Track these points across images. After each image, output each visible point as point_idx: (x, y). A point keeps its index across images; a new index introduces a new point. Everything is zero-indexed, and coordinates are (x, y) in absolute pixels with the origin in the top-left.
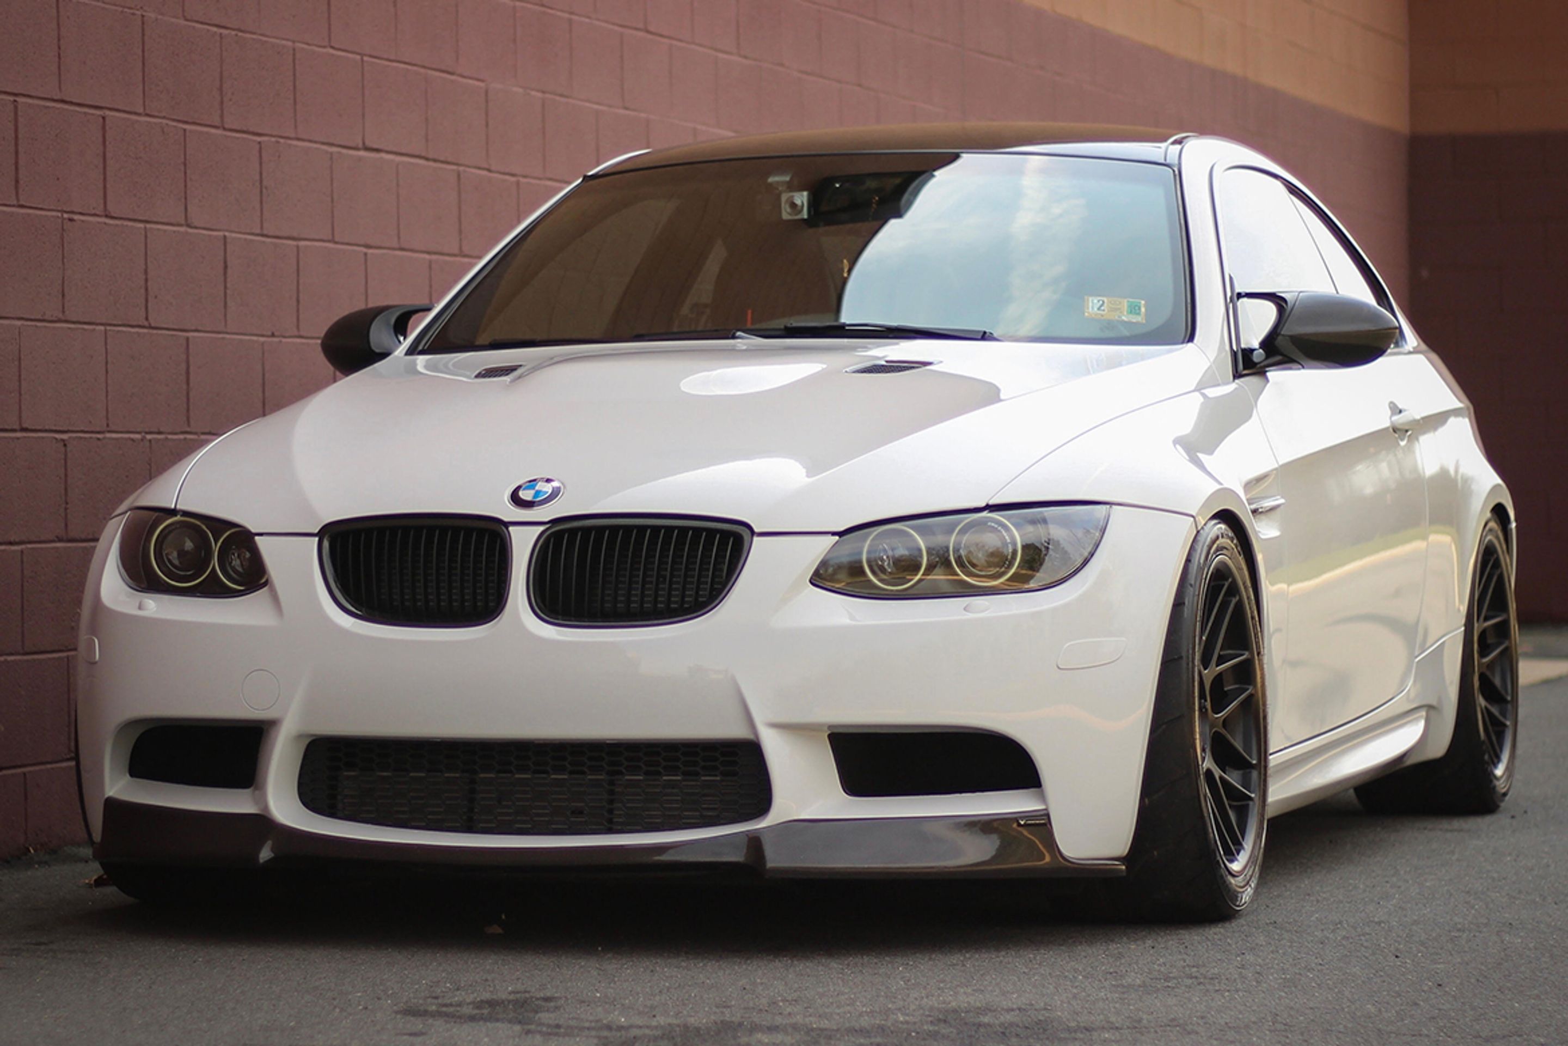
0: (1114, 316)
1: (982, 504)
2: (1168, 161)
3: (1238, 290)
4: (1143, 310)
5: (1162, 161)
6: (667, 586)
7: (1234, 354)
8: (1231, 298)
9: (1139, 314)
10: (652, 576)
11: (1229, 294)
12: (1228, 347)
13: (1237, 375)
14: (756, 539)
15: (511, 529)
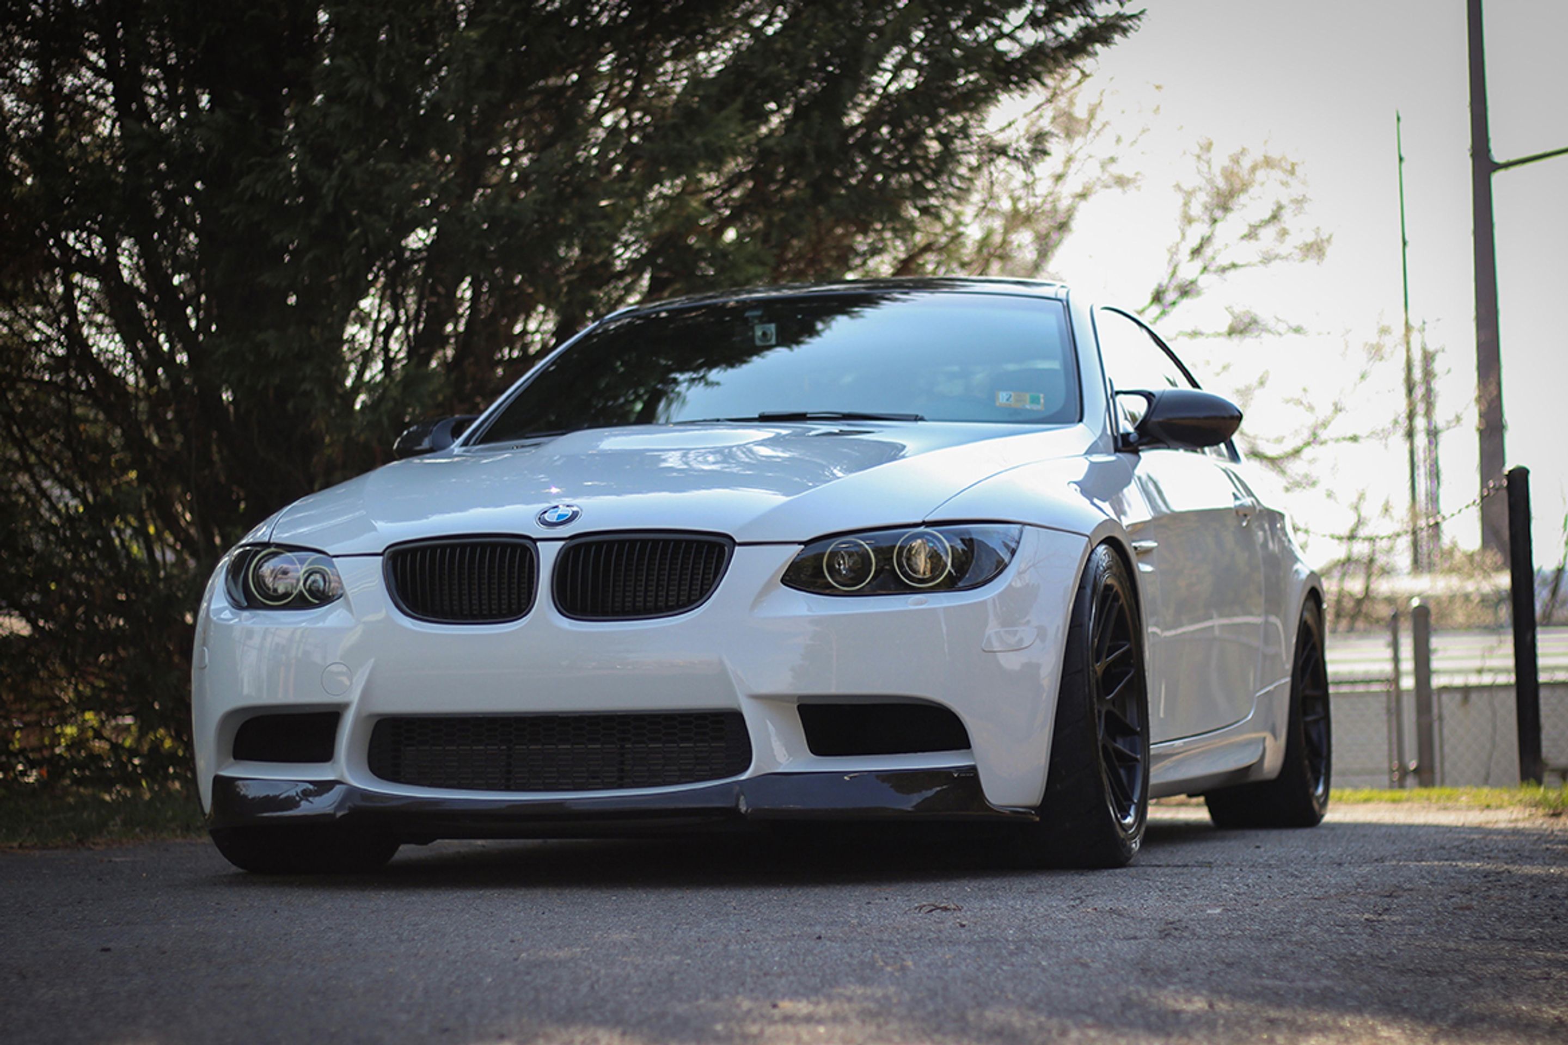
0: (1019, 405)
1: (919, 520)
2: (1059, 297)
3: (1116, 389)
4: (1042, 401)
5: (1053, 296)
6: (664, 593)
7: (1115, 439)
8: (1112, 396)
9: (1038, 403)
10: (653, 580)
11: (1109, 392)
12: (1109, 432)
13: (1117, 450)
14: (737, 548)
15: (538, 544)
